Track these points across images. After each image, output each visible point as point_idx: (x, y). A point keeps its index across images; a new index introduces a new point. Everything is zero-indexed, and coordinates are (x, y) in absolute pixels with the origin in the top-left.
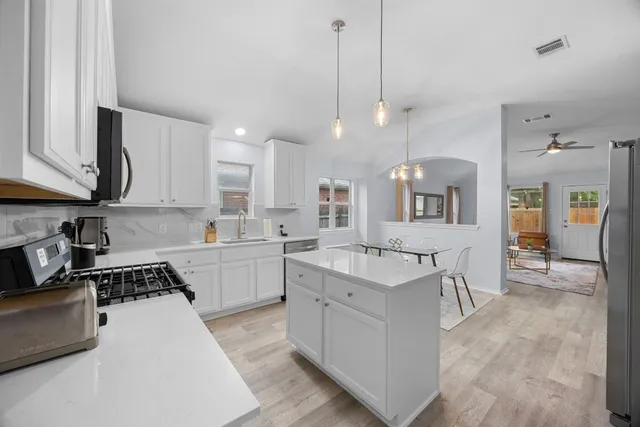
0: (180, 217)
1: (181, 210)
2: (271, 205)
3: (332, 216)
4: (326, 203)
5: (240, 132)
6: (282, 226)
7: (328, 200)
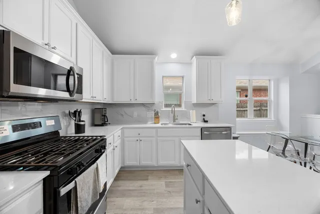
0: (143, 108)
1: (143, 105)
2: (195, 101)
3: (250, 109)
4: (244, 98)
5: (174, 56)
6: (204, 115)
7: (246, 96)
